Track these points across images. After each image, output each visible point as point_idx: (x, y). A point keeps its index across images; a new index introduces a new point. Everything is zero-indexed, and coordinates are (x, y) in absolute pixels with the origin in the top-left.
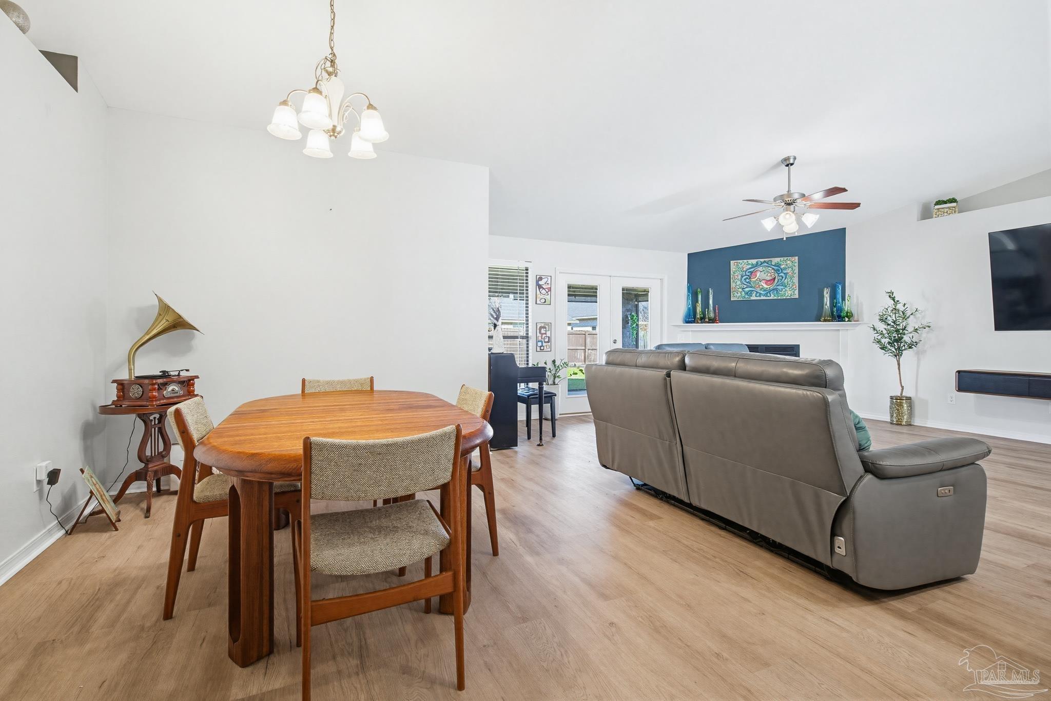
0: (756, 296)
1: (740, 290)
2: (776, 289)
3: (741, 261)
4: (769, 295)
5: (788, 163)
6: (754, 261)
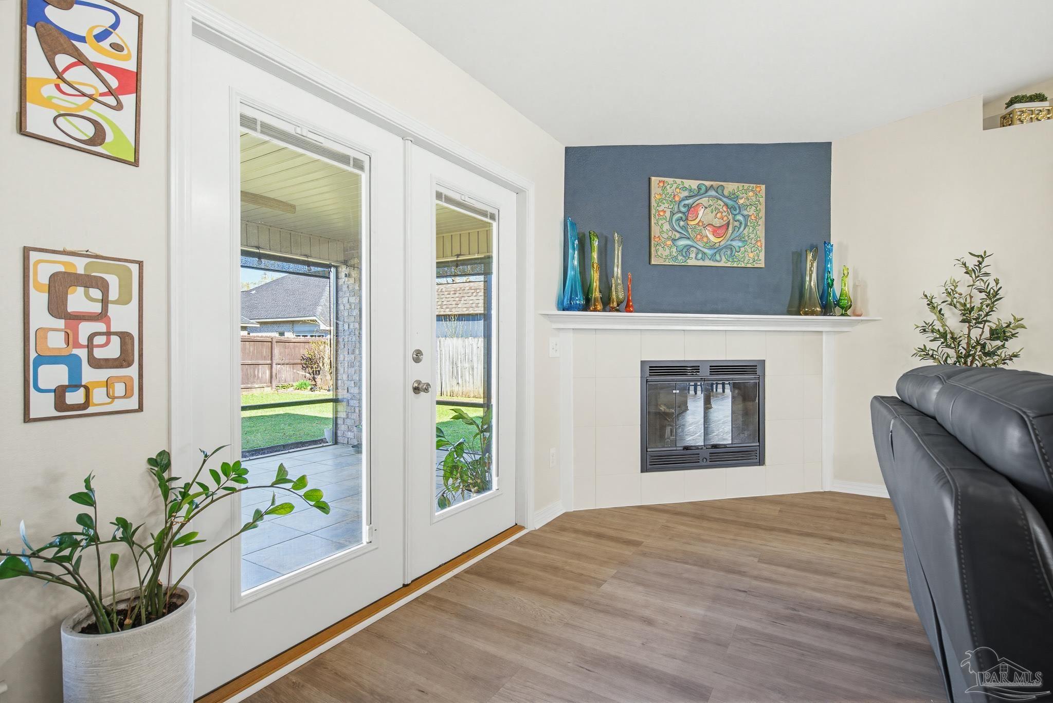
0: (696, 258)
1: (669, 243)
2: (731, 248)
3: (670, 180)
4: (718, 257)
6: (693, 184)
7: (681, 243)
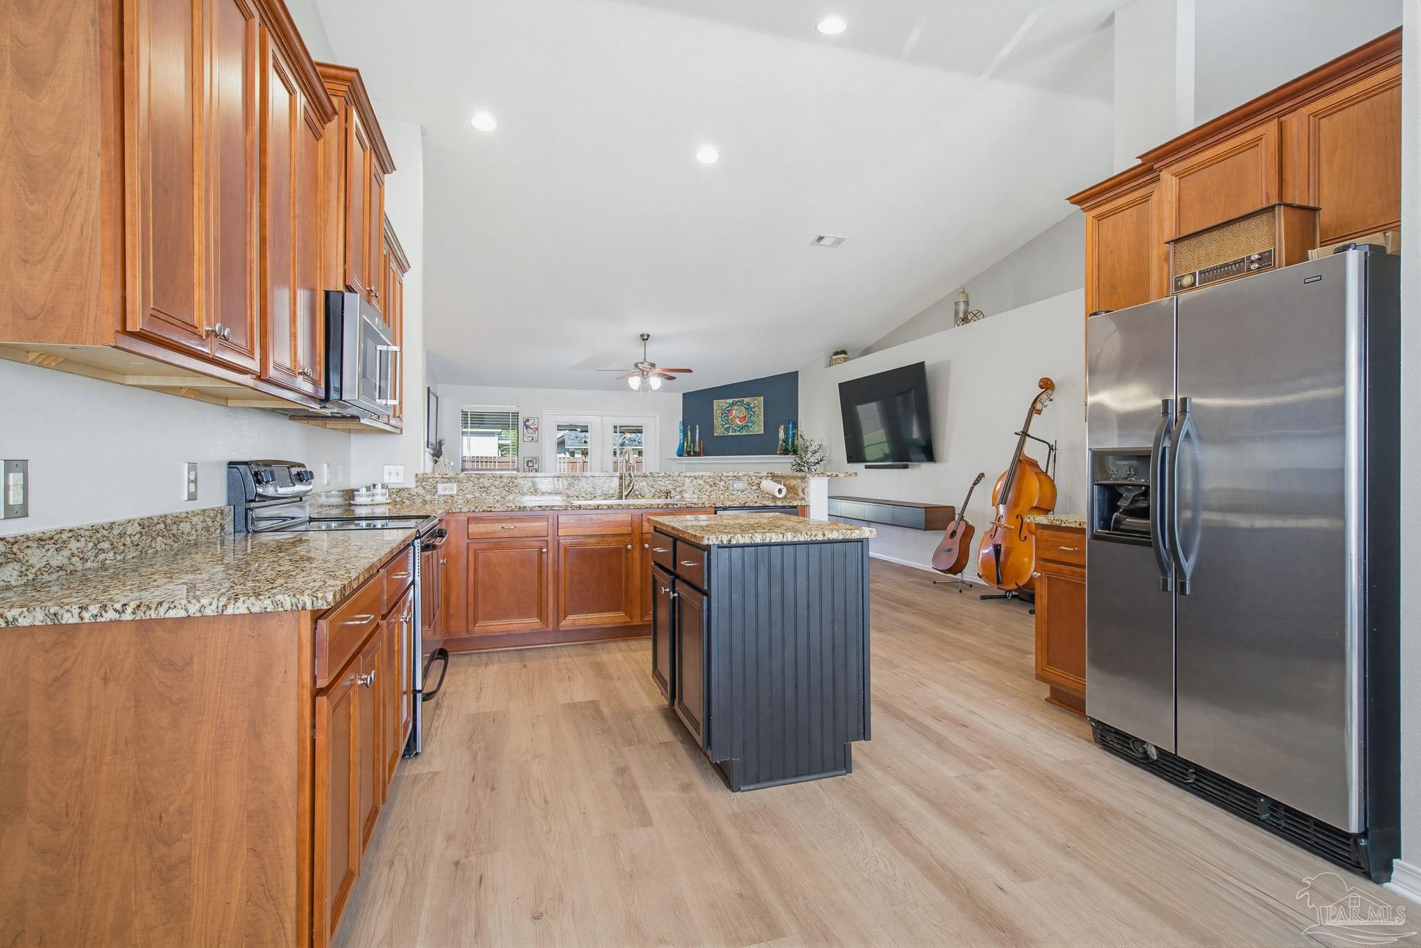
0: (732, 432)
1: (721, 427)
2: (747, 426)
3: (720, 400)
4: (742, 431)
5: (645, 338)
6: (730, 401)
7: (726, 426)
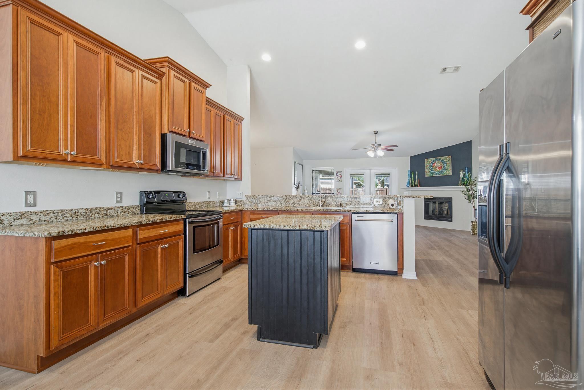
0: (435, 175)
1: (429, 172)
2: (443, 171)
3: (429, 159)
4: (440, 174)
5: (376, 133)
6: (434, 159)
7: (431, 172)
